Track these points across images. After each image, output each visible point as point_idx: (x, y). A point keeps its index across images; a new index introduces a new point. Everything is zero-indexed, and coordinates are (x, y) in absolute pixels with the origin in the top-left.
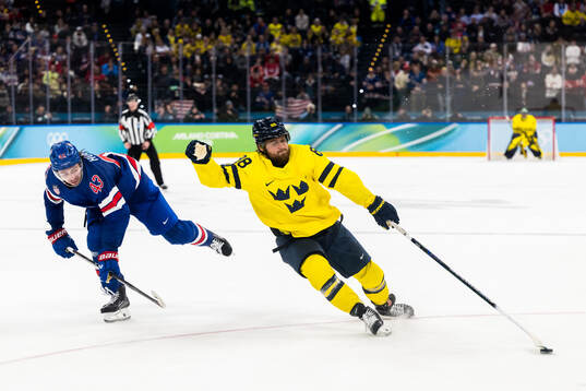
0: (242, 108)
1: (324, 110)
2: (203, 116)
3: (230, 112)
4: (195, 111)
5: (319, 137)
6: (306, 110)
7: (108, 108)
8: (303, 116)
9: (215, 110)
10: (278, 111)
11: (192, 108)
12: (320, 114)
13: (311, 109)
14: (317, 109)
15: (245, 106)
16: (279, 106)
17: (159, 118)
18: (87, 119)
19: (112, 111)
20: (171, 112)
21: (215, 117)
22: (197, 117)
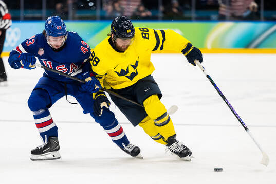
0: (187, 6)
1: (266, 8)
2: (149, 13)
3: (175, 10)
4: (142, 8)
5: (260, 35)
6: (248, 8)
7: (59, 6)
8: (245, 14)
9: (161, 8)
10: (222, 9)
11: (139, 6)
12: (262, 13)
13: (254, 7)
14: (259, 8)
15: (191, 5)
16: (222, 5)
17: (107, 15)
18: (37, 15)
19: (62, 8)
20: (118, 9)
21: (161, 15)
22: (144, 14)
